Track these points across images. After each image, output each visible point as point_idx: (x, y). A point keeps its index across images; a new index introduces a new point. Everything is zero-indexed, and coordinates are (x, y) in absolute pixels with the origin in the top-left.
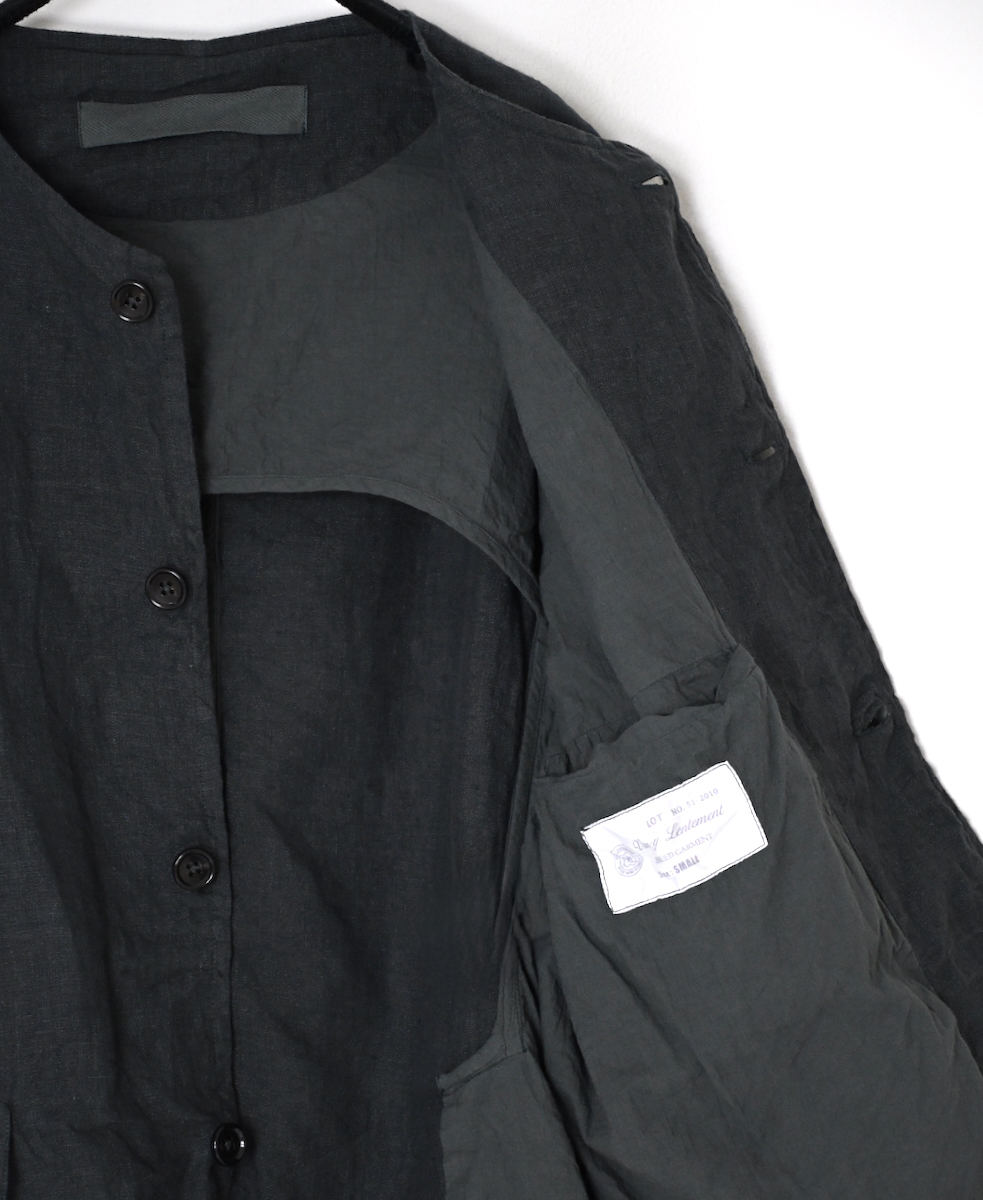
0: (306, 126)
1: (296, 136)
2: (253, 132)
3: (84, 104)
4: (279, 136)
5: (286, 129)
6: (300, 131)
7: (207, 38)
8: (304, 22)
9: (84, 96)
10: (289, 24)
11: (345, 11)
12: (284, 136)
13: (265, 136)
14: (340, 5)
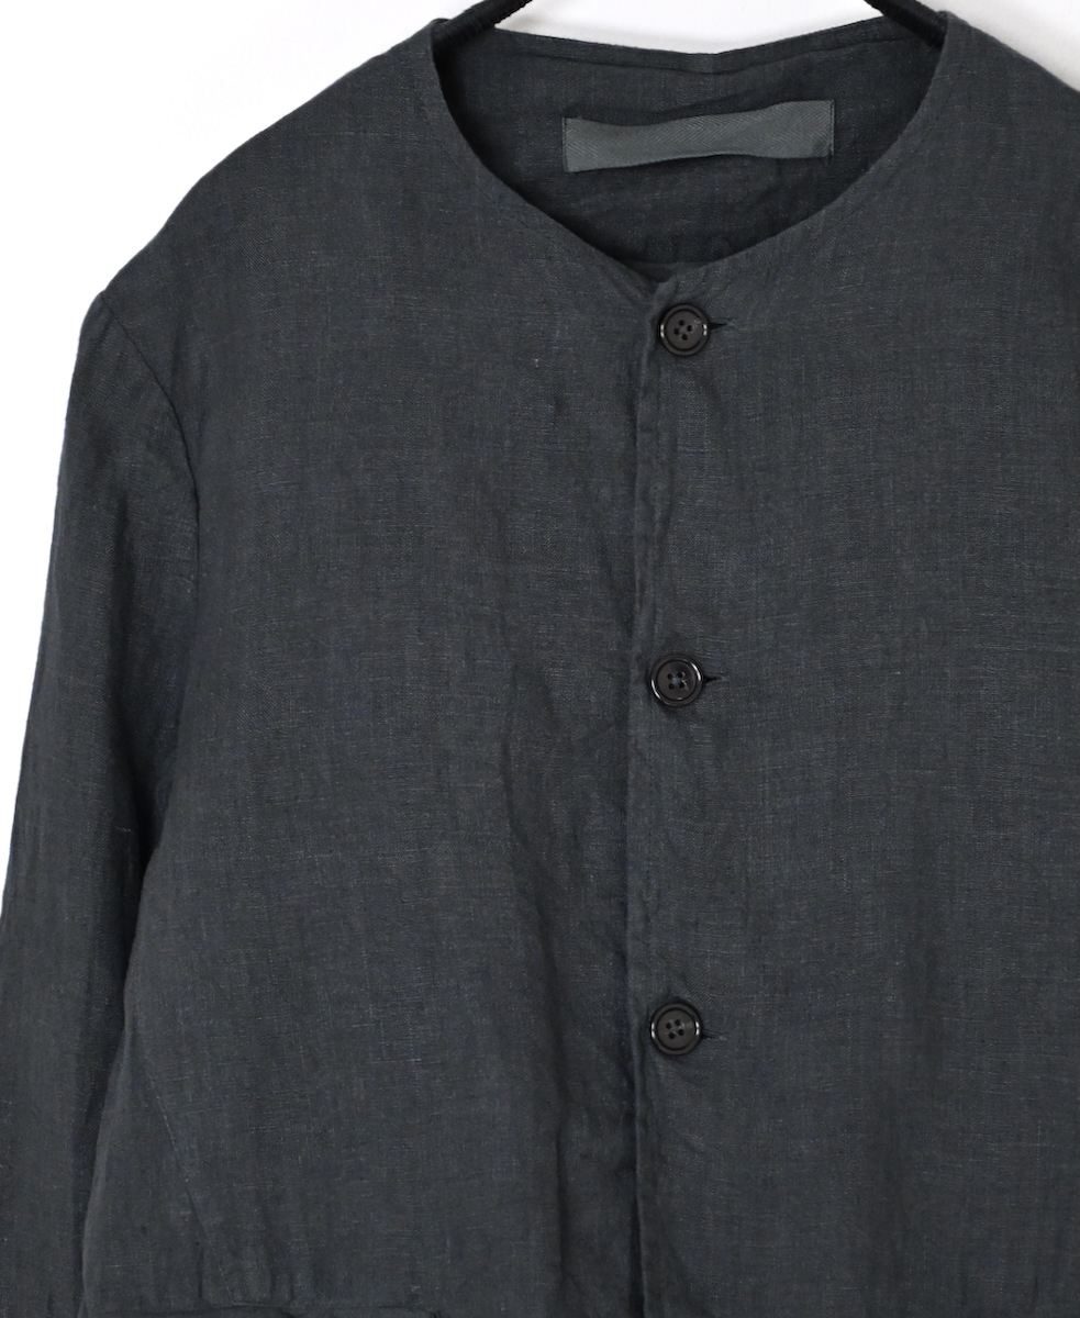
0: (832, 149)
1: (820, 159)
2: (770, 155)
3: (569, 120)
4: (800, 160)
5: (809, 152)
6: (825, 154)
7: (716, 51)
8: (829, 27)
9: (570, 113)
10: (812, 31)
11: (877, 13)
12: (808, 160)
13: (785, 159)
14: (869, 7)
